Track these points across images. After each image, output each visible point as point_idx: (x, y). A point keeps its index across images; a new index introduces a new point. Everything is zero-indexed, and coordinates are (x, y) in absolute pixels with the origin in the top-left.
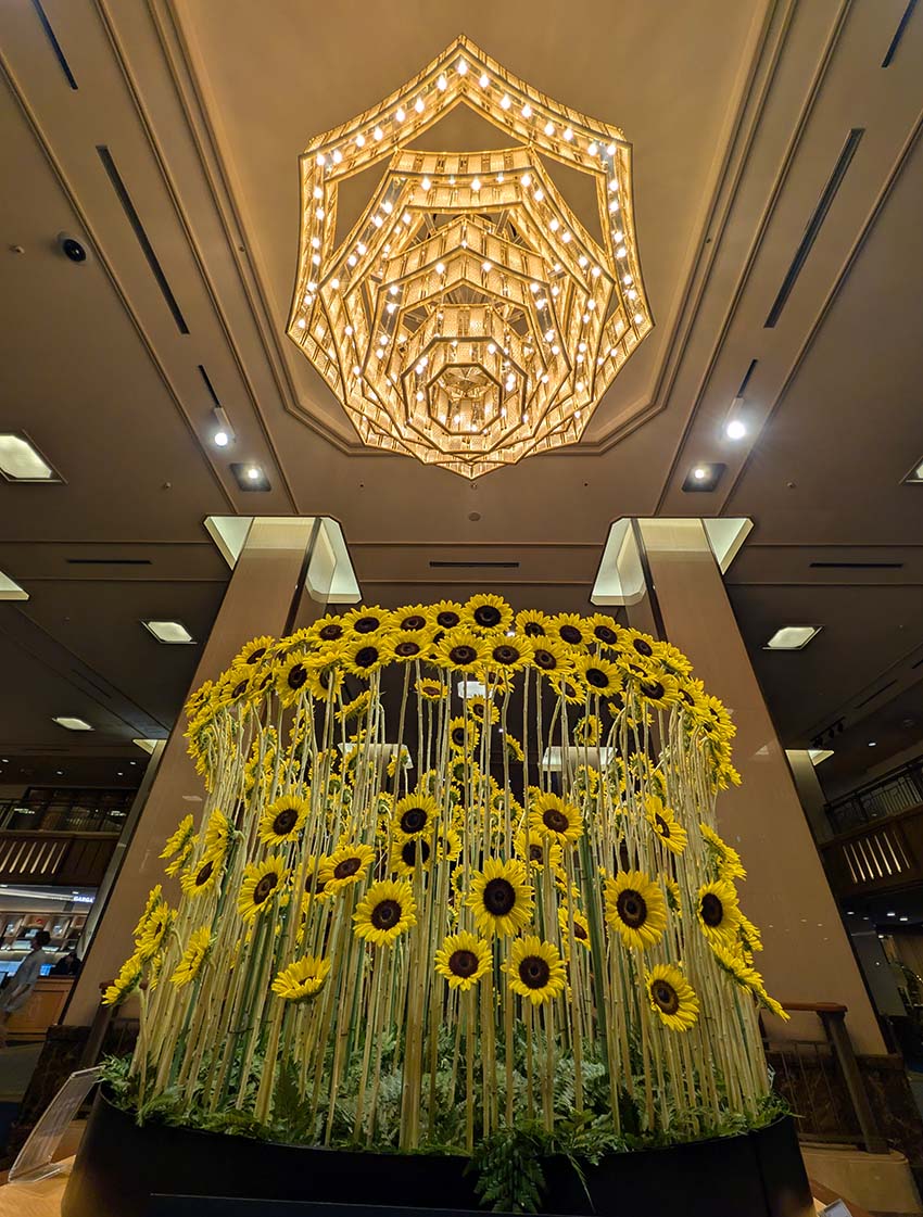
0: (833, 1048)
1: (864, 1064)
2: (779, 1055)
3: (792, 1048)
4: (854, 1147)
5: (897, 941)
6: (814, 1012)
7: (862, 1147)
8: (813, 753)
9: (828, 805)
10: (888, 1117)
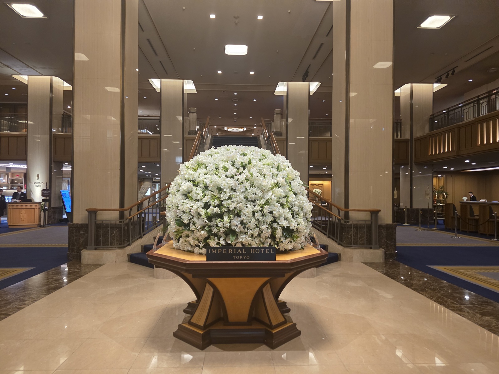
0: (372, 222)
1: (380, 227)
2: (352, 224)
3: (357, 223)
4: (369, 248)
5: (446, 178)
6: (369, 212)
7: (371, 248)
8: (436, 85)
9: (433, 115)
10: (384, 240)
